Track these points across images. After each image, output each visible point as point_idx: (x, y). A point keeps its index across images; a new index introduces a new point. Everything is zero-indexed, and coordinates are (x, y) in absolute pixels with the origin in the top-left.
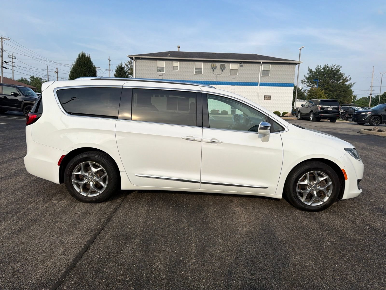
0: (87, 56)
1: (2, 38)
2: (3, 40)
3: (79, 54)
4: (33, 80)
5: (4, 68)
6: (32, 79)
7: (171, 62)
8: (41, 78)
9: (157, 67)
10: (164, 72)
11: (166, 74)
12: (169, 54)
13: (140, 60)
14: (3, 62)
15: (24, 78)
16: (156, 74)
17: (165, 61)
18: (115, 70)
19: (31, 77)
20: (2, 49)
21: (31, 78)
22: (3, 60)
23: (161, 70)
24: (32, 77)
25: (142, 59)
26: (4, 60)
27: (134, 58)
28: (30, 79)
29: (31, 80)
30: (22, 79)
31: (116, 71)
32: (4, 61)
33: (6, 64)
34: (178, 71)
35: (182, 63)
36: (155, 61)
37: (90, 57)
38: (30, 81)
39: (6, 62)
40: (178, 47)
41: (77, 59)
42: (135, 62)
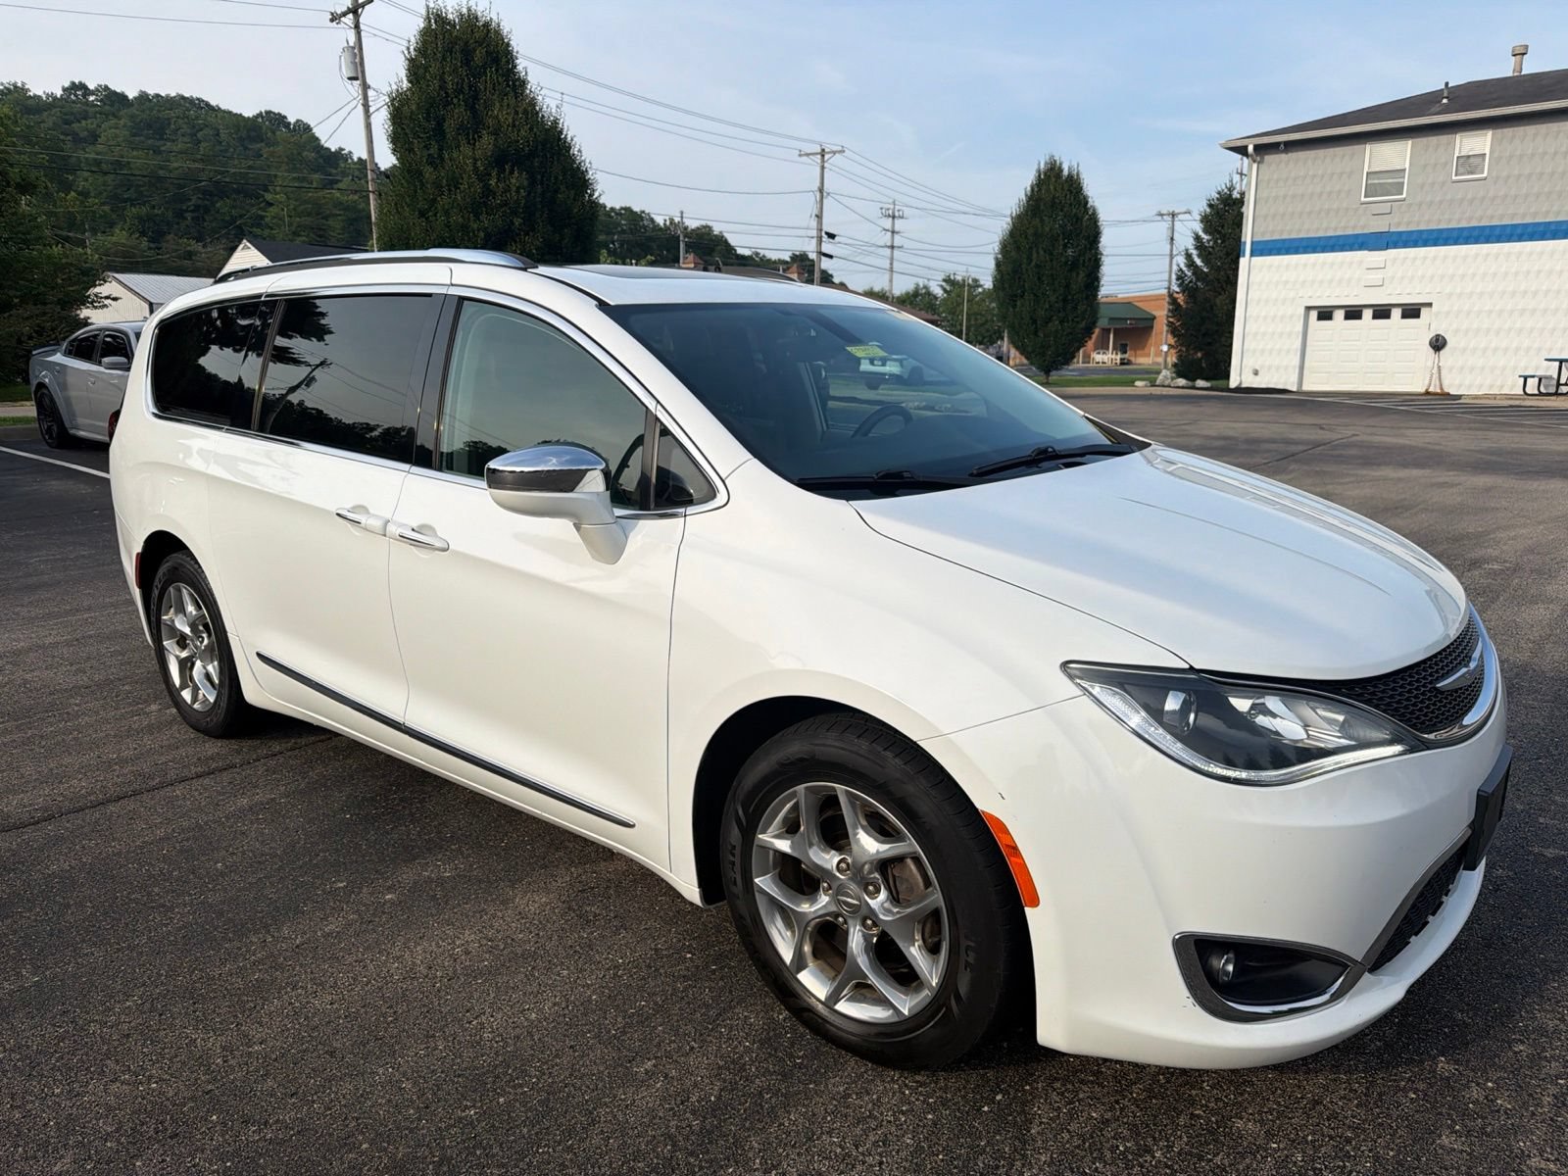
0: (1066, 172)
1: (823, 150)
2: (827, 157)
3: (1039, 171)
4: (950, 291)
5: (823, 258)
6: (948, 288)
7: (1444, 139)
8: (975, 281)
9: (1367, 173)
10: (1402, 194)
11: (1410, 205)
12: (1445, 101)
13: (1282, 152)
14: (821, 237)
15: (921, 286)
16: (1357, 210)
17: (1412, 138)
18: (1198, 218)
19: (944, 280)
20: (821, 190)
21: (944, 284)
22: (821, 230)
23: (1383, 185)
24: (947, 280)
25: (1291, 146)
26: (826, 228)
27: (1251, 148)
28: (942, 286)
29: (945, 290)
30: (916, 288)
31: (1202, 221)
32: (827, 233)
33: (831, 240)
34: (1485, 179)
35: (1508, 132)
36: (1357, 148)
37: (1078, 175)
38: (940, 295)
39: (831, 236)
40: (1514, 55)
41: (1029, 189)
42: (1255, 166)
